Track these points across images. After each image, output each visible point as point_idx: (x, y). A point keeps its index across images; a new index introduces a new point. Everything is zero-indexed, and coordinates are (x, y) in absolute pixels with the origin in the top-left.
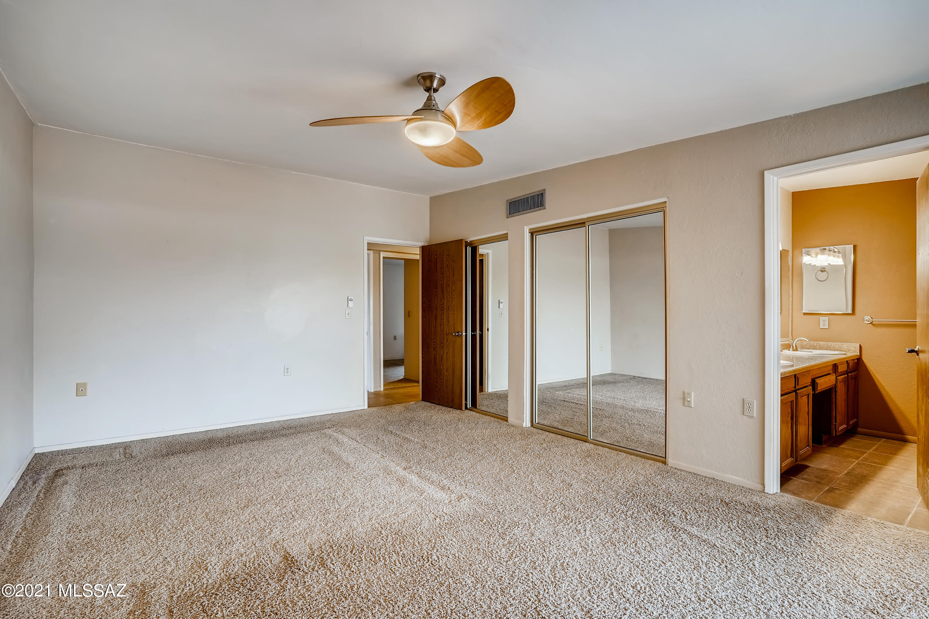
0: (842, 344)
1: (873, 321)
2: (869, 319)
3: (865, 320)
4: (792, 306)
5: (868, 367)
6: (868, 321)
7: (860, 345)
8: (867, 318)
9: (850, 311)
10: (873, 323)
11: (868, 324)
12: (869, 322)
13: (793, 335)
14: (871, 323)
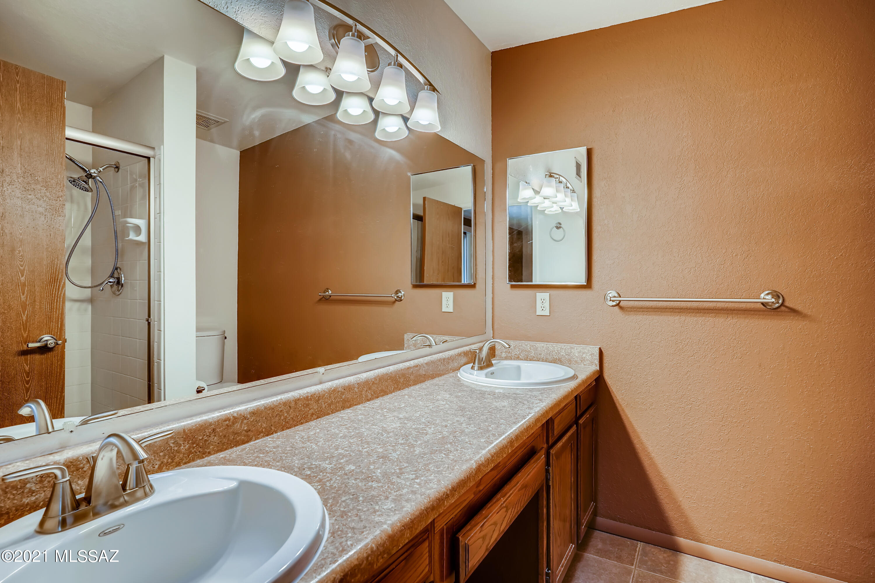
0: (572, 348)
1: (620, 301)
2: (615, 297)
3: (608, 299)
4: (493, 272)
5: (612, 394)
6: (613, 301)
7: (600, 349)
8: (610, 295)
9: (583, 282)
10: (621, 304)
11: (613, 306)
12: (614, 303)
13: (495, 327)
14: (618, 305)
